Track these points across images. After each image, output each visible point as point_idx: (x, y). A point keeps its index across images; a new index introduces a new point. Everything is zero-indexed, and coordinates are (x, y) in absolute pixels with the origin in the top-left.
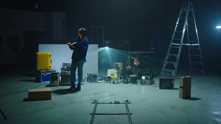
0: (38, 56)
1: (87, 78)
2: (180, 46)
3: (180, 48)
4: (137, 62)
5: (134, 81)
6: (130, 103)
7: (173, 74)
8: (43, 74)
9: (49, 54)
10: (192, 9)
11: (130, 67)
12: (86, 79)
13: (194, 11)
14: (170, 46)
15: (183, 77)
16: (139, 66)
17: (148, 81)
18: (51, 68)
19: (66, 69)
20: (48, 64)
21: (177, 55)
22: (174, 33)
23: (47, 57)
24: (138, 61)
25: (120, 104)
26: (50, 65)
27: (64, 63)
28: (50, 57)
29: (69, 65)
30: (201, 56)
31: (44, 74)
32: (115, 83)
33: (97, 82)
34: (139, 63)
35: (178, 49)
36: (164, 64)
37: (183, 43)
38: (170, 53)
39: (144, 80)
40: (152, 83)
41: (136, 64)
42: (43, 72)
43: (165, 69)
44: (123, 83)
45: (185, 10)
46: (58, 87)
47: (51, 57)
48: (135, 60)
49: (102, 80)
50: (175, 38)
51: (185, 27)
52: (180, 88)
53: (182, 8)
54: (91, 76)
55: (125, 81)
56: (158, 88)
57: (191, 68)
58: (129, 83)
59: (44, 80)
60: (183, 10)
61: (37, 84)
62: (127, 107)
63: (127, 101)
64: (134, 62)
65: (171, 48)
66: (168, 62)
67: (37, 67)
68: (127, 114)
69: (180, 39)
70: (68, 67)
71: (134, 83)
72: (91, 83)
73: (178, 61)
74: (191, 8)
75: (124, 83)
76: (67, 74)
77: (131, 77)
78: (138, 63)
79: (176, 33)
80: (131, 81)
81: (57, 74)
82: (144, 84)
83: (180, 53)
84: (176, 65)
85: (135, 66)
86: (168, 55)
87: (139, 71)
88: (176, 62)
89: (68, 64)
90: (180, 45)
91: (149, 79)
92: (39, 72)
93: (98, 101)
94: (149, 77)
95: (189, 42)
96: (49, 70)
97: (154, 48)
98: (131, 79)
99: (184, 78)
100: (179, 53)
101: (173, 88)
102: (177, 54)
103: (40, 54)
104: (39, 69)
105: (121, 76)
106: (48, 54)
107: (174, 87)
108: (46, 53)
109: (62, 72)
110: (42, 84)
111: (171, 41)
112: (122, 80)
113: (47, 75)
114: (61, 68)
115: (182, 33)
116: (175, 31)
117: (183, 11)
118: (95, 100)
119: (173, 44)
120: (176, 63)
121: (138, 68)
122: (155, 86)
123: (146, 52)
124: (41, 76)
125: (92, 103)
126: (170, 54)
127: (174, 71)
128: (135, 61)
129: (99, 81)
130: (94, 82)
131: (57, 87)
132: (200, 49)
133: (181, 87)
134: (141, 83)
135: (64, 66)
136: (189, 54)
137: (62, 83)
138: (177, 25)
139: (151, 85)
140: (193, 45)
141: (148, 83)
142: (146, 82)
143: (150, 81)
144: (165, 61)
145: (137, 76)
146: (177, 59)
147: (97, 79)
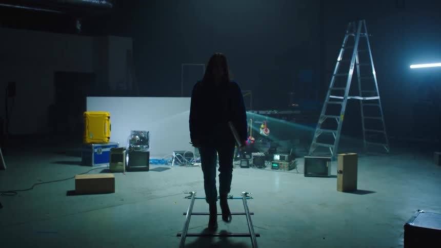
0: (87, 119)
1: (176, 158)
2: (344, 100)
3: (344, 105)
4: (265, 129)
5: (260, 164)
6: (252, 198)
7: (332, 152)
8: (96, 150)
9: (107, 114)
10: (366, 34)
11: (253, 139)
12: (174, 160)
13: (369, 36)
14: (326, 101)
15: (344, 154)
17: (285, 164)
18: (111, 140)
19: (138, 140)
20: (105, 133)
21: (338, 117)
22: (334, 77)
23: (103, 119)
24: (267, 127)
25: (234, 200)
26: (109, 134)
27: (135, 131)
28: (108, 120)
30: (383, 120)
31: (98, 151)
34: (268, 131)
35: (340, 106)
36: (316, 134)
37: (350, 95)
39: (277, 160)
40: (292, 167)
41: (264, 133)
42: (96, 148)
43: (317, 142)
44: (240, 167)
45: (353, 35)
46: (123, 175)
47: (110, 120)
48: (262, 126)
50: (335, 85)
51: (352, 65)
52: (338, 172)
53: (347, 32)
54: (182, 155)
55: (244, 164)
56: (303, 175)
57: (365, 142)
59: (97, 162)
61: (86, 168)
62: (245, 204)
63: (246, 194)
64: (261, 129)
65: (328, 105)
66: (322, 131)
67: (85, 138)
68: (246, 214)
69: (343, 89)
70: (141, 138)
71: (259, 168)
72: (183, 167)
73: (341, 127)
74: (363, 31)
75: (242, 167)
76: (141, 150)
77: (254, 156)
78: (266, 130)
80: (254, 163)
81: (122, 149)
82: (277, 168)
83: (344, 113)
84: (336, 135)
85: (262, 136)
86: (322, 118)
87: (269, 146)
88: (336, 130)
89: (142, 132)
90: (344, 99)
91: (286, 160)
92: (89, 146)
93: (196, 194)
94: (286, 156)
95: (360, 94)
96: (107, 143)
97: (297, 105)
98: (254, 159)
99: (344, 156)
100: (341, 113)
101: (329, 175)
102: (339, 114)
103: (90, 114)
104: (88, 141)
105: (237, 155)
106: (104, 115)
107: (330, 173)
108: (102, 113)
109: (130, 147)
110: (93, 168)
111: (329, 92)
112: (239, 162)
113: (103, 152)
114: (130, 140)
115: (347, 77)
116: (335, 73)
117: (349, 36)
118: (192, 193)
119: (331, 96)
120: (337, 132)
121: (267, 141)
122: (296, 172)
123: (282, 112)
124: (93, 154)
125: (186, 198)
126: (326, 116)
127: (334, 146)
128: (263, 128)
129: (196, 164)
130: (188, 165)
131: (121, 174)
132: (380, 106)
133: (340, 171)
134: (272, 166)
135: (135, 135)
136: (362, 116)
137: (130, 167)
138: (338, 63)
139: (290, 171)
140: (367, 98)
141: (284, 167)
142: (280, 166)
143: (288, 163)
144: (317, 129)
145: (265, 154)
146: (339, 125)
147: (194, 159)
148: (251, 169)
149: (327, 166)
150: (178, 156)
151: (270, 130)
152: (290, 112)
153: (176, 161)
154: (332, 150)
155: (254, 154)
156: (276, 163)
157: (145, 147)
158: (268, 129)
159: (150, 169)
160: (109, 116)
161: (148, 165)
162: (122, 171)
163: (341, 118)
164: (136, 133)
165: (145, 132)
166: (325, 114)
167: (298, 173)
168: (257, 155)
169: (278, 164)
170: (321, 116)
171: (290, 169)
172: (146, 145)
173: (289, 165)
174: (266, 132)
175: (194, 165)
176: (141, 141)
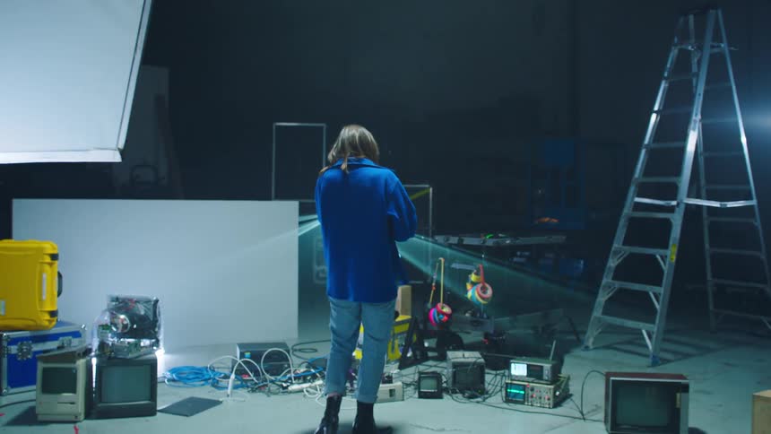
1: (240, 366)
2: (677, 209)
3: (677, 220)
4: (480, 285)
5: (469, 385)
7: (649, 343)
8: (14, 349)
9: (49, 247)
10: (722, 45)
11: (447, 310)
12: (233, 376)
13: (730, 51)
14: (627, 210)
17: (544, 390)
18: (61, 317)
19: (125, 326)
20: (41, 300)
21: (662, 251)
22: (643, 152)
23: (35, 261)
24: (486, 281)
26: (53, 303)
27: (117, 299)
28: (51, 265)
29: (140, 306)
30: (763, 257)
31: (21, 350)
33: (287, 387)
34: (489, 292)
35: (667, 225)
36: (600, 293)
37: (689, 196)
38: (625, 243)
39: (520, 378)
40: (560, 399)
41: (476, 295)
42: (13, 341)
43: (604, 314)
44: (416, 395)
45: (690, 48)
46: (76, 429)
47: (57, 262)
48: (473, 277)
49: (314, 377)
50: (646, 172)
51: (695, 121)
53: (676, 40)
54: (259, 359)
55: (428, 386)
58: (448, 393)
60: (683, 47)
64: (469, 286)
65: (632, 221)
66: (618, 284)
69: (673, 179)
70: (133, 317)
71: (469, 398)
72: (260, 397)
73: (671, 278)
74: (717, 38)
75: (423, 396)
76: (130, 356)
77: (455, 365)
78: (484, 289)
79: (651, 152)
80: (454, 382)
82: (523, 400)
83: (677, 241)
84: (659, 296)
85: (469, 304)
86: (616, 253)
87: (492, 332)
88: (659, 284)
89: (136, 302)
90: (678, 204)
91: (545, 378)
94: (547, 366)
95: (703, 193)
96: (46, 328)
97: (555, 221)
98: (454, 374)
100: (671, 243)
102: (666, 246)
105: (405, 352)
106: (40, 251)
107: (687, 426)
108: (33, 243)
109: (102, 345)
110: (4, 400)
111: (632, 189)
112: (411, 373)
113: (35, 352)
115: (683, 150)
116: (646, 142)
117: (680, 50)
119: (637, 200)
120: (661, 290)
121: (485, 316)
122: (580, 415)
123: (521, 241)
124: (4, 361)
126: (626, 248)
127: (654, 328)
128: (474, 284)
129: (295, 387)
130: (273, 388)
131: (72, 425)
132: (758, 223)
134: (506, 392)
135: (114, 312)
136: (707, 246)
137: (100, 405)
138: (654, 117)
139: (558, 410)
140: (730, 204)
141: (540, 398)
142: (530, 393)
143: (552, 387)
144: (607, 279)
145: (484, 357)
146: (666, 272)
147: (289, 372)
148: (446, 397)
149: (678, 406)
150: (245, 362)
151: (492, 288)
152: (542, 239)
153: (240, 372)
154: (650, 337)
155: (456, 356)
156: (518, 387)
157: (145, 342)
158: (487, 286)
159: (158, 408)
160: (55, 252)
161: (153, 396)
163: (668, 257)
164: (122, 305)
165: (148, 301)
166: (624, 244)
167: (584, 419)
168: (463, 360)
169: (524, 388)
170: (613, 249)
171: (558, 402)
172: (150, 338)
173: (555, 392)
174: (484, 292)
175: (290, 388)
176: (135, 326)
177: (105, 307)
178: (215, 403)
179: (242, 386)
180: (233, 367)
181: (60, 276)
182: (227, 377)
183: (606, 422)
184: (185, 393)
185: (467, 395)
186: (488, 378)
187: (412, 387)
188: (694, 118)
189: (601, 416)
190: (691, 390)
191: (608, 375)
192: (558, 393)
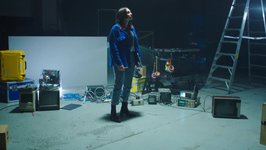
0: (1, 57)
1: (88, 93)
2: (239, 40)
3: (239, 44)
4: (170, 66)
5: (166, 100)
7: (228, 86)
8: (11, 88)
9: (21, 53)
11: (158, 74)
12: (85, 97)
14: (221, 40)
16: (174, 74)
17: (191, 101)
18: (26, 77)
19: (48, 80)
20: (20, 71)
21: (233, 55)
22: (228, 19)
23: (17, 58)
24: (172, 64)
26: (24, 72)
27: (45, 71)
28: (23, 59)
29: (53, 73)
31: (13, 88)
32: (134, 104)
33: (104, 100)
34: (173, 68)
35: (235, 45)
36: (211, 69)
37: (244, 35)
38: (220, 52)
39: (183, 98)
41: (169, 70)
42: (11, 85)
43: (212, 76)
44: (148, 103)
46: (33, 114)
48: (168, 63)
50: (229, 26)
51: (247, 9)
52: (262, 123)
54: (93, 90)
55: (152, 100)
57: (250, 74)
58: (158, 103)
59: (11, 99)
64: (166, 66)
65: (223, 44)
66: (217, 66)
67: (1, 76)
69: (238, 29)
70: (51, 77)
71: (166, 104)
72: (94, 104)
73: (236, 64)
75: (150, 103)
76: (50, 90)
77: (161, 93)
78: (171, 67)
79: (230, 20)
80: (161, 99)
82: (184, 105)
83: (239, 52)
84: (231, 70)
85: (167, 72)
86: (217, 55)
87: (174, 82)
88: (232, 66)
89: (52, 71)
90: (240, 38)
91: (192, 98)
94: (192, 93)
96: (22, 80)
97: (196, 44)
98: (161, 96)
100: (236, 52)
101: (238, 117)
102: (235, 53)
103: (5, 53)
105: (144, 89)
106: (19, 54)
107: (239, 114)
108: (16, 51)
109: (41, 86)
110: (9, 105)
111: (224, 33)
112: (146, 96)
113: (18, 89)
115: (242, 19)
116: (229, 16)
119: (225, 36)
120: (232, 68)
121: (171, 77)
122: (203, 110)
123: (184, 51)
124: (8, 91)
128: (168, 65)
129: (107, 100)
130: (99, 101)
131: (32, 113)
133: (264, 122)
134: (179, 103)
135: (44, 75)
136: (249, 53)
137: (41, 106)
138: (232, 7)
139: (196, 108)
140: (258, 38)
141: (190, 104)
142: (187, 103)
143: (194, 101)
144: (213, 65)
145: (171, 90)
146: (234, 62)
147: (105, 95)
148: (158, 105)
149: (237, 107)
150: (90, 92)
151: (174, 67)
152: (192, 50)
153: (88, 95)
154: (228, 84)
155: (161, 90)
156: (182, 101)
157: (55, 85)
158: (172, 66)
159: (60, 107)
160: (24, 54)
161: (58, 103)
162: (32, 111)
163: (235, 57)
164: (47, 72)
165: (56, 71)
167: (205, 112)
168: (164, 91)
169: (184, 101)
170: (216, 54)
171: (196, 106)
172: (57, 84)
173: (195, 103)
174: (171, 68)
175: (105, 101)
176: (52, 80)
177: (41, 73)
178: (80, 106)
179: (88, 100)
180: (85, 93)
181: (26, 63)
182: (83, 97)
183: (212, 113)
184: (69, 102)
185: (165, 103)
186: (172, 98)
187: (146, 100)
188: (246, 7)
189: (211, 110)
190: (242, 101)
191: (213, 97)
192: (196, 103)
